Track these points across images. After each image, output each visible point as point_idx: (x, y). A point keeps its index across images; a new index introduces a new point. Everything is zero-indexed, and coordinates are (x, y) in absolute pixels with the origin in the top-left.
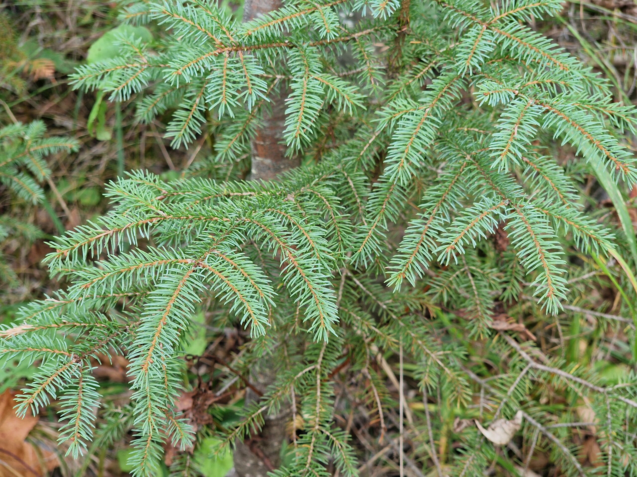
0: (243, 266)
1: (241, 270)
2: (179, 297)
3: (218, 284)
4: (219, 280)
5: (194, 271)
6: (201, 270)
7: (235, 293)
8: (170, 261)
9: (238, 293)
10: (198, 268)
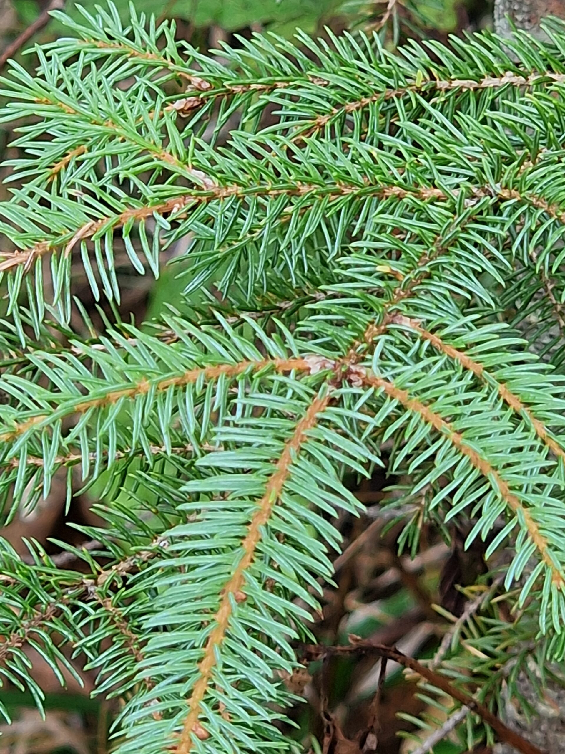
0: (506, 373)
1: (500, 388)
2: (285, 499)
3: (422, 447)
4: (423, 433)
5: (333, 402)
6: (356, 397)
7: (482, 479)
8: (247, 368)
9: (492, 477)
10: (346, 390)
